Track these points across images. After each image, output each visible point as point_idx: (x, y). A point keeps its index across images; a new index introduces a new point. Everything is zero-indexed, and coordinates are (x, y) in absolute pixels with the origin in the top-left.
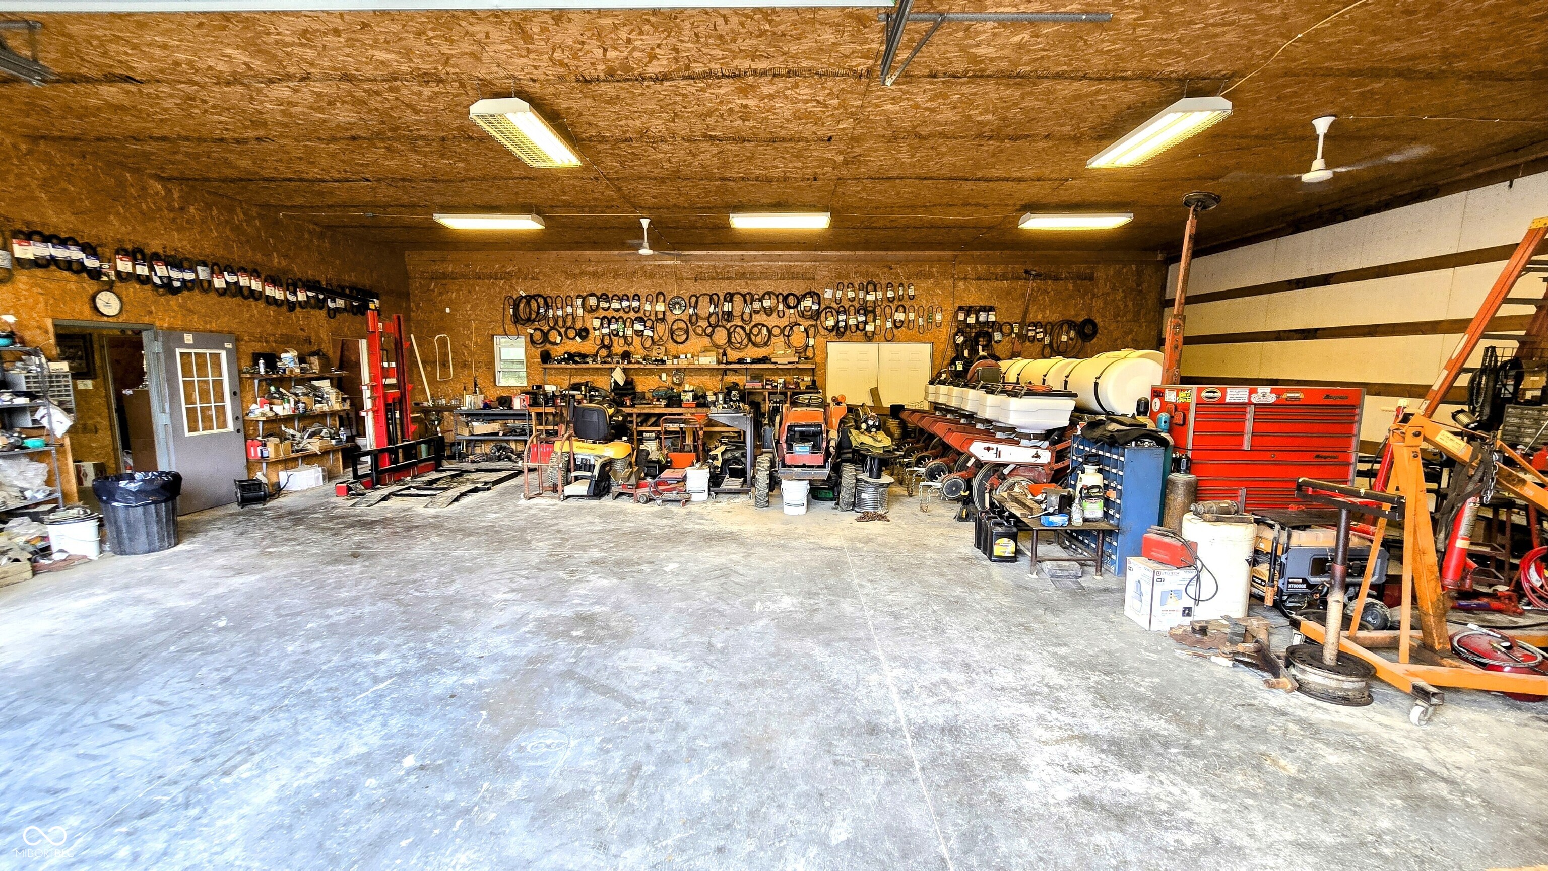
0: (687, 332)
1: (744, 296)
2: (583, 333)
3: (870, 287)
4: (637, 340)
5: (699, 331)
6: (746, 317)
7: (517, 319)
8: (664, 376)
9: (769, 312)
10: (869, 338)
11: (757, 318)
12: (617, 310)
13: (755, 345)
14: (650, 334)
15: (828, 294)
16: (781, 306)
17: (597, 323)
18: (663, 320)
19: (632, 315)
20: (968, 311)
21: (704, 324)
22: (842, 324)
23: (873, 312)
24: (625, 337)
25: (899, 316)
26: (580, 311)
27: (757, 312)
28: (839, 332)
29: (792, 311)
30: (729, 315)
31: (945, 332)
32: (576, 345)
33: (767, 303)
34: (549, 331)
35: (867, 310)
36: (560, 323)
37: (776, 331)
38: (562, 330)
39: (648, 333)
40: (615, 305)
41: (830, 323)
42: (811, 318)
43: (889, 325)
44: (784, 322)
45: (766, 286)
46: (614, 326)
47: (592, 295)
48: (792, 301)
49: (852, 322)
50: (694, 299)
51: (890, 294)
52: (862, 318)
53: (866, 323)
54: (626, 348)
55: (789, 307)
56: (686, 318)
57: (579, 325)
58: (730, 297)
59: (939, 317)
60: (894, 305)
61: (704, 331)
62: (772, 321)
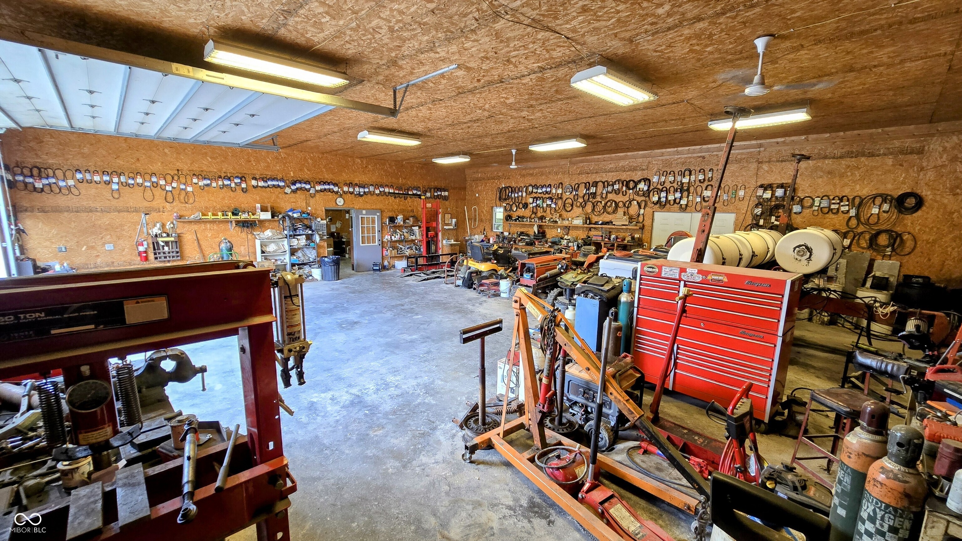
0: (572, 205)
1: (604, 183)
2: (526, 206)
3: (687, 173)
4: (548, 209)
5: (578, 204)
6: (604, 196)
7: (500, 199)
8: (559, 230)
9: (617, 192)
10: (684, 209)
11: (610, 196)
12: (540, 193)
13: (608, 213)
15: (655, 179)
16: (624, 188)
17: (531, 200)
18: (561, 198)
19: (547, 196)
20: (765, 187)
21: (581, 200)
22: (663, 200)
23: (688, 190)
24: (543, 208)
26: (524, 194)
27: (611, 193)
28: (662, 205)
29: (631, 191)
30: (594, 195)
31: (746, 205)
32: (522, 212)
33: (616, 187)
34: (512, 205)
35: (683, 189)
36: (517, 200)
37: (621, 204)
38: (517, 204)
39: (553, 206)
40: (539, 191)
41: (655, 199)
42: (644, 195)
43: (699, 199)
44: (626, 198)
45: (617, 176)
46: (538, 202)
47: (530, 185)
48: (632, 185)
49: (671, 198)
50: (577, 186)
51: (701, 177)
52: (678, 195)
53: (681, 198)
54: (543, 214)
55: (630, 189)
56: (572, 197)
57: (524, 202)
58: (595, 184)
59: (741, 193)
60: (704, 185)
61: (581, 204)
62: (619, 198)
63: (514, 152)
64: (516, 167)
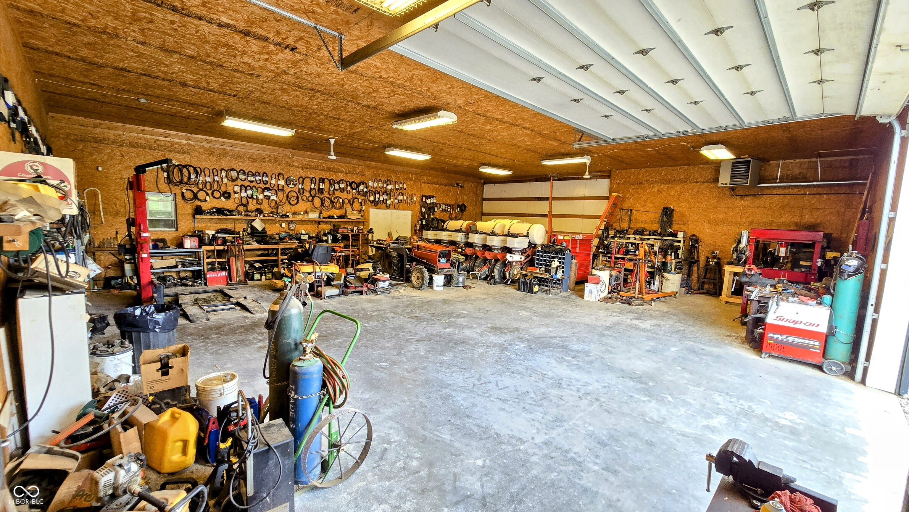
0: (297, 199)
1: (329, 181)
2: (227, 195)
3: (388, 182)
4: (265, 202)
5: (305, 198)
6: (331, 192)
7: (169, 181)
8: (284, 225)
9: (342, 190)
10: (388, 207)
11: (337, 194)
12: (252, 182)
13: (336, 208)
14: (275, 198)
15: (371, 184)
16: (349, 188)
17: (237, 189)
18: (283, 190)
19: (262, 186)
20: (428, 197)
21: (308, 195)
22: (377, 200)
23: (390, 194)
24: (257, 199)
25: (401, 197)
26: (224, 180)
27: (337, 190)
28: (376, 203)
29: (354, 191)
30: (322, 191)
31: (418, 206)
32: (223, 203)
33: (342, 185)
34: (198, 192)
35: (386, 193)
36: (208, 187)
37: (346, 201)
38: (210, 192)
39: (273, 197)
40: (251, 178)
41: (372, 198)
42: (363, 195)
43: (396, 201)
44: (350, 197)
45: (341, 176)
46: (249, 192)
47: (233, 170)
48: (354, 186)
49: (381, 199)
50: (301, 179)
51: (397, 186)
52: (385, 197)
53: (387, 200)
54: (259, 206)
55: (353, 189)
56: (297, 190)
57: (223, 189)
58: (322, 180)
59: (415, 199)
60: (398, 192)
61: (308, 199)
62: (344, 195)
63: (332, 141)
64: (335, 158)
